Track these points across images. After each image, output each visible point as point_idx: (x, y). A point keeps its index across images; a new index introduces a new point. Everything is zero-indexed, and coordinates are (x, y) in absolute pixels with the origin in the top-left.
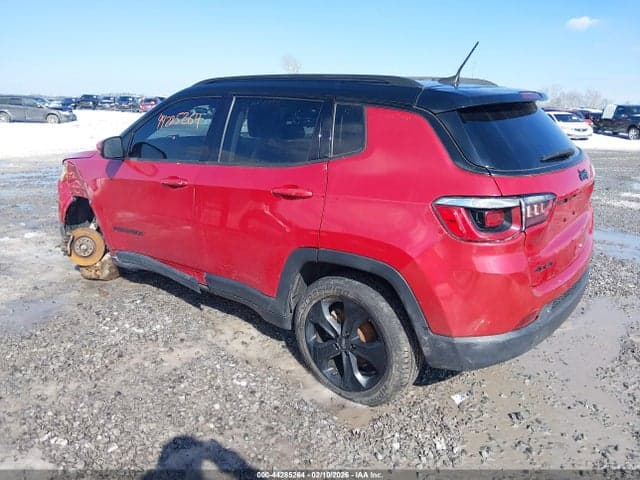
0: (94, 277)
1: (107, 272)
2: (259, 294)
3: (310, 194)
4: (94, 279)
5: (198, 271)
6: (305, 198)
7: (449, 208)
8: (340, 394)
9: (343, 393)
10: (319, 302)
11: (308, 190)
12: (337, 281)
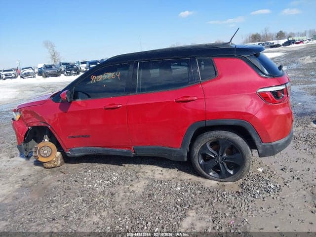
0: (53, 166)
1: (59, 162)
2: (170, 148)
3: (196, 98)
4: (53, 168)
5: (129, 147)
6: (193, 100)
7: (264, 93)
8: (220, 181)
9: (221, 180)
10: (205, 144)
11: (194, 97)
12: (214, 133)
